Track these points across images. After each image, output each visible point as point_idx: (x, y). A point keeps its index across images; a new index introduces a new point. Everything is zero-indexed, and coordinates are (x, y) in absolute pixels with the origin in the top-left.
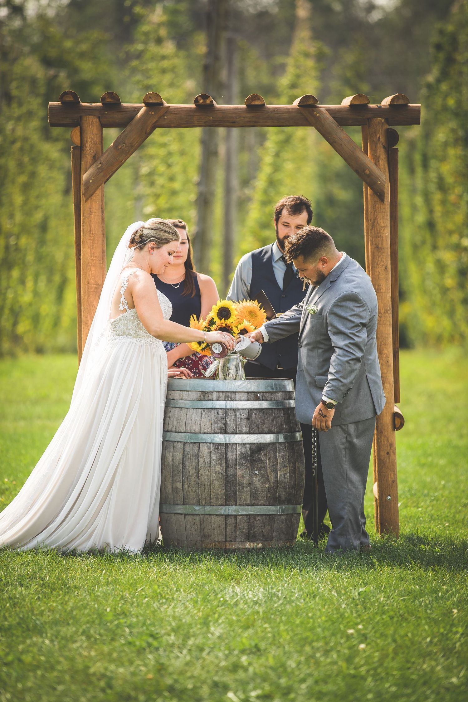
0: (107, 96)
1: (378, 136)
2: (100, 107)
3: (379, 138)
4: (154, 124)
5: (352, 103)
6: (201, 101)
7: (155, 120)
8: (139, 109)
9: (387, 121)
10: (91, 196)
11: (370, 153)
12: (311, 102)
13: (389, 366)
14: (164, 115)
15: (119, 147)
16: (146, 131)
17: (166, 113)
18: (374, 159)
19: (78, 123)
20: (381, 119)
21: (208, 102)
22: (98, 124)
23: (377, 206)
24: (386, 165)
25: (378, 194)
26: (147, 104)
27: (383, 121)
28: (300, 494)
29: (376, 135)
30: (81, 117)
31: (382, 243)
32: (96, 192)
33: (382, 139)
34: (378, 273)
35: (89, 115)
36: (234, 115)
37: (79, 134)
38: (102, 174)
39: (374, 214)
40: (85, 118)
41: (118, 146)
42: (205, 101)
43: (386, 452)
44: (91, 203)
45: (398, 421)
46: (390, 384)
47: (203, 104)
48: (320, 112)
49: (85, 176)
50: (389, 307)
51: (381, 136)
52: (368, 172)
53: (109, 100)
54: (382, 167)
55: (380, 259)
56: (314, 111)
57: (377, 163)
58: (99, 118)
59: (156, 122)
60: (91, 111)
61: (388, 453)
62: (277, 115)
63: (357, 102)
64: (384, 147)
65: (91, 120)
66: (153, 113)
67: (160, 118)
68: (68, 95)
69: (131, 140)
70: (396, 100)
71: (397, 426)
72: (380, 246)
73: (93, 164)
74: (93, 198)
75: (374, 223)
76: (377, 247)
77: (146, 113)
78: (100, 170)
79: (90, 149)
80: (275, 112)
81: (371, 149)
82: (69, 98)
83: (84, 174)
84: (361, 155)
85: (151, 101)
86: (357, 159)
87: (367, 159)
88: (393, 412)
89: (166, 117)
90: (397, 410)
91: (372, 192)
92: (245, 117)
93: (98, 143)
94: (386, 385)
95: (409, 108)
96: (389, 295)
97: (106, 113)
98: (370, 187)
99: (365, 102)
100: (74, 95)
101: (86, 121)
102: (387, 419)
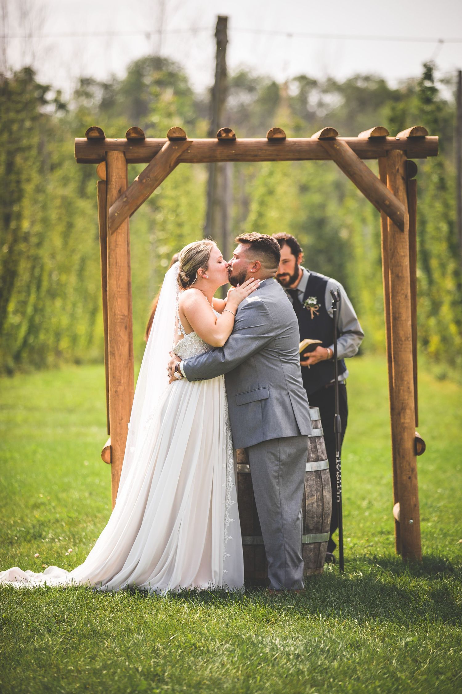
0: (131, 131)
1: (397, 167)
2: (126, 142)
3: (398, 169)
4: (178, 157)
5: (372, 135)
6: (224, 135)
7: (178, 154)
8: (163, 144)
9: (406, 153)
10: (117, 229)
11: (390, 185)
12: (331, 135)
13: (410, 392)
14: (187, 150)
15: (144, 181)
16: (170, 165)
17: (189, 147)
18: (393, 190)
19: (104, 159)
20: (399, 151)
21: (231, 135)
22: (123, 159)
23: (397, 236)
24: (405, 196)
25: (398, 224)
26: (171, 139)
27: (402, 152)
28: (327, 521)
29: (395, 167)
30: (106, 152)
31: (402, 272)
32: (122, 225)
33: (401, 171)
34: (398, 301)
35: (115, 150)
36: (255, 148)
37: (104, 169)
38: (127, 207)
39: (394, 244)
40: (110, 154)
41: (143, 179)
42: (227, 135)
43: (408, 476)
44: (117, 235)
45: (419, 447)
46: (411, 410)
47: (225, 138)
48: (340, 144)
49: (110, 210)
50: (410, 334)
51: (400, 167)
52: (387, 203)
53: (133, 135)
54: (401, 198)
55: (400, 288)
56: (334, 144)
57: (396, 192)
58: (124, 153)
59: (180, 156)
60: (115, 147)
61: (410, 478)
62: (298, 148)
63: (377, 135)
64: (403, 178)
65: (116, 155)
66: (177, 148)
67: (184, 152)
68: (93, 131)
69: (156, 174)
70: (415, 132)
71: (419, 451)
72: (400, 275)
73: (119, 198)
74: (119, 231)
75: (394, 252)
76: (398, 276)
77: (170, 147)
78: (126, 203)
79: (116, 184)
80: (296, 146)
81: (390, 181)
82: (95, 134)
83: (110, 207)
84: (380, 186)
85: (175, 135)
86: (376, 191)
87: (387, 190)
88: (414, 437)
89: (189, 151)
90: (417, 434)
91: (392, 222)
92: (266, 150)
93: (123, 177)
94: (408, 411)
95: (427, 140)
96: (410, 323)
97: (131, 148)
98: (390, 217)
99: (383, 134)
100: (100, 131)
101: (112, 156)
102: (409, 445)
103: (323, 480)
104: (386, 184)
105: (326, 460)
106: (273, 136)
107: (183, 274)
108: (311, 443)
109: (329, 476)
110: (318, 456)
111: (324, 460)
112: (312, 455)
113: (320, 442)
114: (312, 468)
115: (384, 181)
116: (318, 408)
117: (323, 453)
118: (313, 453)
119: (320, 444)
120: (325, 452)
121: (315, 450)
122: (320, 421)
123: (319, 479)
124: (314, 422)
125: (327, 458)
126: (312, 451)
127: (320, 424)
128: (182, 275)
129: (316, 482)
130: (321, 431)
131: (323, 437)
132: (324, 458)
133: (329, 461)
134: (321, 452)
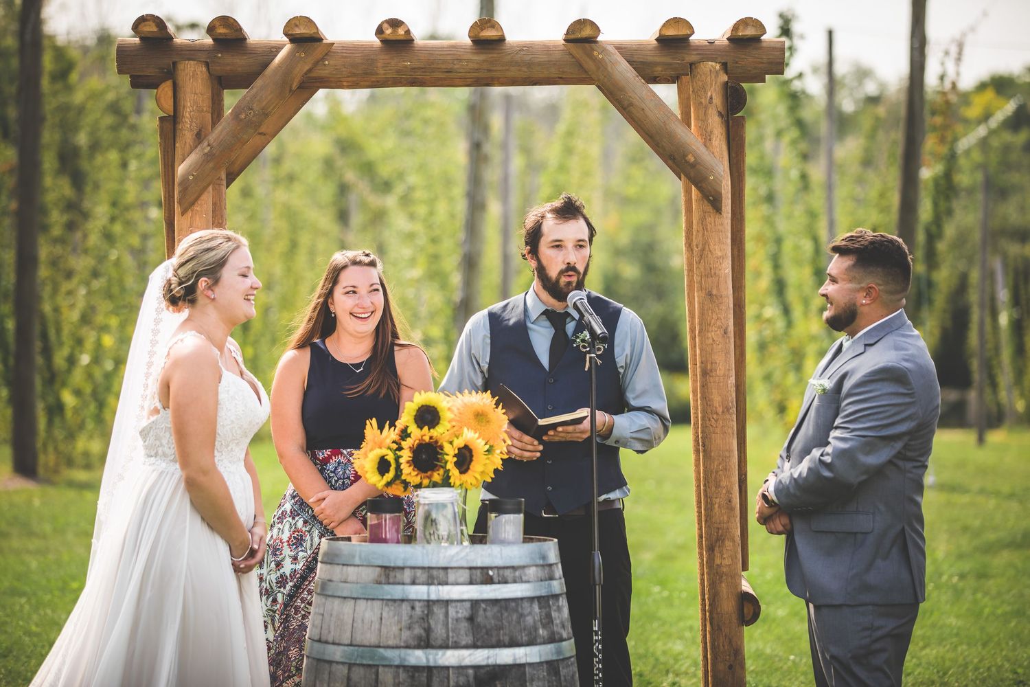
0: (218, 24)
1: (709, 94)
2: (209, 46)
3: (711, 98)
4: (306, 74)
5: (663, 33)
6: (388, 31)
7: (307, 68)
8: (278, 48)
9: (725, 66)
10: (193, 204)
11: (695, 126)
12: (587, 32)
13: (732, 509)
14: (323, 59)
15: (243, 116)
16: (291, 87)
17: (326, 54)
18: (701, 135)
19: (170, 74)
20: (714, 64)
21: (402, 32)
22: (206, 75)
23: (709, 220)
24: (725, 147)
25: (711, 198)
26: (294, 39)
27: (718, 66)
29: (706, 93)
30: (174, 64)
31: (718, 286)
32: (202, 198)
33: (718, 100)
34: (711, 341)
35: (190, 59)
36: (449, 58)
37: (170, 93)
38: (211, 165)
39: (703, 235)
40: (181, 66)
41: (241, 113)
42: (394, 32)
43: (728, 664)
44: (192, 216)
45: (748, 610)
46: (734, 541)
47: (392, 37)
48: (603, 50)
49: (181, 169)
50: (732, 403)
51: (715, 95)
52: (691, 159)
53: (221, 30)
54: (716, 150)
55: (714, 316)
56: (593, 50)
57: (707, 139)
58: (207, 65)
59: (310, 70)
60: (191, 52)
61: (730, 668)
62: (527, 58)
63: (671, 32)
64: (720, 114)
65: (192, 69)
66: (303, 55)
67: (316, 64)
68: (147, 23)
69: (264, 103)
70: (741, 27)
71: (747, 619)
72: (714, 292)
73: (196, 147)
74: (197, 208)
75: (703, 250)
76: (710, 294)
77: (291, 55)
78: (208, 157)
79: (191, 121)
80: (524, 53)
81: (697, 119)
82: (151, 28)
83: (180, 165)
84: (680, 130)
85: (298, 31)
86: (671, 136)
87: (691, 137)
88: (739, 590)
89: (327, 63)
90: (746, 587)
91: (700, 195)
92: (468, 61)
93: (205, 109)
94: (728, 544)
95: (764, 45)
96: (732, 380)
97: (220, 55)
98: (696, 186)
99: (683, 32)
100: (159, 23)
101: (184, 70)
102: (728, 605)
103: (562, 678)
104: (689, 125)
105: (569, 639)
106: (479, 33)
107: (175, 280)
108: (540, 608)
109: (576, 669)
110: (553, 633)
111: (565, 640)
112: (541, 631)
113: (558, 606)
114: (540, 656)
115: (686, 120)
116: (556, 540)
117: (563, 627)
118: (544, 626)
119: (559, 609)
120: (568, 625)
121: (548, 620)
122: (560, 566)
123: (556, 676)
124: (547, 568)
125: (571, 635)
126: (541, 624)
127: (559, 571)
128: (173, 282)
129: (549, 682)
130: (561, 584)
131: (564, 596)
132: (565, 635)
133: (575, 640)
134: (559, 626)
